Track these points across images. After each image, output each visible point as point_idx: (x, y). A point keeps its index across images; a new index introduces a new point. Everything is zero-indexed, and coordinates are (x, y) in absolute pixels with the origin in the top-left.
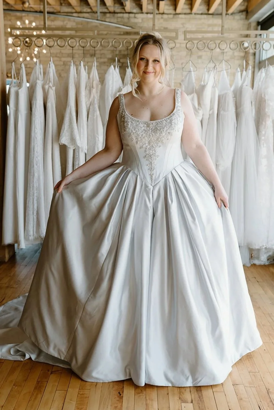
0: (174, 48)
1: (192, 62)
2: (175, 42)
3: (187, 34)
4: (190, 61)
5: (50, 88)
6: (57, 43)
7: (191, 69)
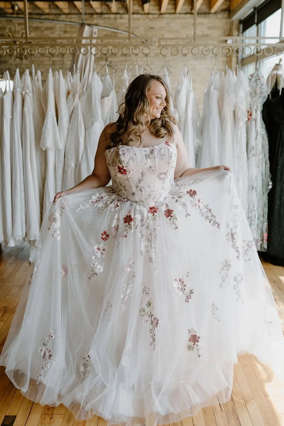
0: (149, 54)
1: (166, 67)
2: (150, 49)
3: (161, 41)
4: (165, 67)
5: (26, 94)
6: (38, 51)
7: (166, 73)
